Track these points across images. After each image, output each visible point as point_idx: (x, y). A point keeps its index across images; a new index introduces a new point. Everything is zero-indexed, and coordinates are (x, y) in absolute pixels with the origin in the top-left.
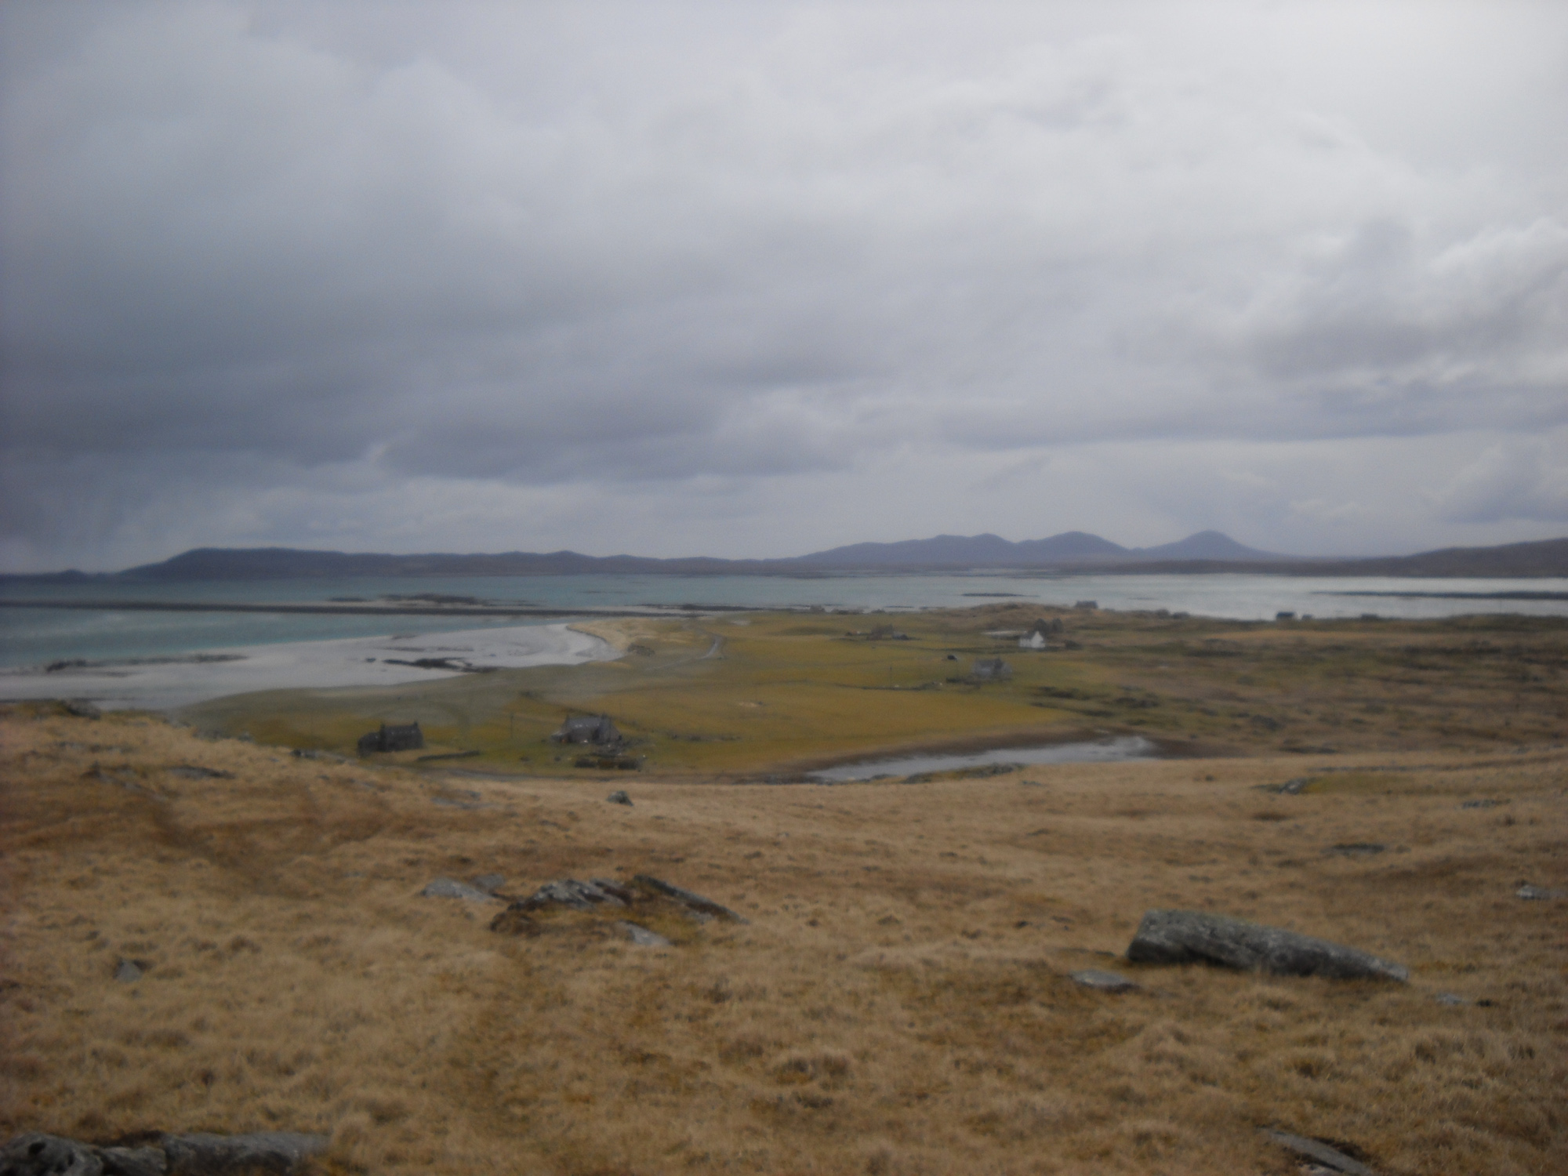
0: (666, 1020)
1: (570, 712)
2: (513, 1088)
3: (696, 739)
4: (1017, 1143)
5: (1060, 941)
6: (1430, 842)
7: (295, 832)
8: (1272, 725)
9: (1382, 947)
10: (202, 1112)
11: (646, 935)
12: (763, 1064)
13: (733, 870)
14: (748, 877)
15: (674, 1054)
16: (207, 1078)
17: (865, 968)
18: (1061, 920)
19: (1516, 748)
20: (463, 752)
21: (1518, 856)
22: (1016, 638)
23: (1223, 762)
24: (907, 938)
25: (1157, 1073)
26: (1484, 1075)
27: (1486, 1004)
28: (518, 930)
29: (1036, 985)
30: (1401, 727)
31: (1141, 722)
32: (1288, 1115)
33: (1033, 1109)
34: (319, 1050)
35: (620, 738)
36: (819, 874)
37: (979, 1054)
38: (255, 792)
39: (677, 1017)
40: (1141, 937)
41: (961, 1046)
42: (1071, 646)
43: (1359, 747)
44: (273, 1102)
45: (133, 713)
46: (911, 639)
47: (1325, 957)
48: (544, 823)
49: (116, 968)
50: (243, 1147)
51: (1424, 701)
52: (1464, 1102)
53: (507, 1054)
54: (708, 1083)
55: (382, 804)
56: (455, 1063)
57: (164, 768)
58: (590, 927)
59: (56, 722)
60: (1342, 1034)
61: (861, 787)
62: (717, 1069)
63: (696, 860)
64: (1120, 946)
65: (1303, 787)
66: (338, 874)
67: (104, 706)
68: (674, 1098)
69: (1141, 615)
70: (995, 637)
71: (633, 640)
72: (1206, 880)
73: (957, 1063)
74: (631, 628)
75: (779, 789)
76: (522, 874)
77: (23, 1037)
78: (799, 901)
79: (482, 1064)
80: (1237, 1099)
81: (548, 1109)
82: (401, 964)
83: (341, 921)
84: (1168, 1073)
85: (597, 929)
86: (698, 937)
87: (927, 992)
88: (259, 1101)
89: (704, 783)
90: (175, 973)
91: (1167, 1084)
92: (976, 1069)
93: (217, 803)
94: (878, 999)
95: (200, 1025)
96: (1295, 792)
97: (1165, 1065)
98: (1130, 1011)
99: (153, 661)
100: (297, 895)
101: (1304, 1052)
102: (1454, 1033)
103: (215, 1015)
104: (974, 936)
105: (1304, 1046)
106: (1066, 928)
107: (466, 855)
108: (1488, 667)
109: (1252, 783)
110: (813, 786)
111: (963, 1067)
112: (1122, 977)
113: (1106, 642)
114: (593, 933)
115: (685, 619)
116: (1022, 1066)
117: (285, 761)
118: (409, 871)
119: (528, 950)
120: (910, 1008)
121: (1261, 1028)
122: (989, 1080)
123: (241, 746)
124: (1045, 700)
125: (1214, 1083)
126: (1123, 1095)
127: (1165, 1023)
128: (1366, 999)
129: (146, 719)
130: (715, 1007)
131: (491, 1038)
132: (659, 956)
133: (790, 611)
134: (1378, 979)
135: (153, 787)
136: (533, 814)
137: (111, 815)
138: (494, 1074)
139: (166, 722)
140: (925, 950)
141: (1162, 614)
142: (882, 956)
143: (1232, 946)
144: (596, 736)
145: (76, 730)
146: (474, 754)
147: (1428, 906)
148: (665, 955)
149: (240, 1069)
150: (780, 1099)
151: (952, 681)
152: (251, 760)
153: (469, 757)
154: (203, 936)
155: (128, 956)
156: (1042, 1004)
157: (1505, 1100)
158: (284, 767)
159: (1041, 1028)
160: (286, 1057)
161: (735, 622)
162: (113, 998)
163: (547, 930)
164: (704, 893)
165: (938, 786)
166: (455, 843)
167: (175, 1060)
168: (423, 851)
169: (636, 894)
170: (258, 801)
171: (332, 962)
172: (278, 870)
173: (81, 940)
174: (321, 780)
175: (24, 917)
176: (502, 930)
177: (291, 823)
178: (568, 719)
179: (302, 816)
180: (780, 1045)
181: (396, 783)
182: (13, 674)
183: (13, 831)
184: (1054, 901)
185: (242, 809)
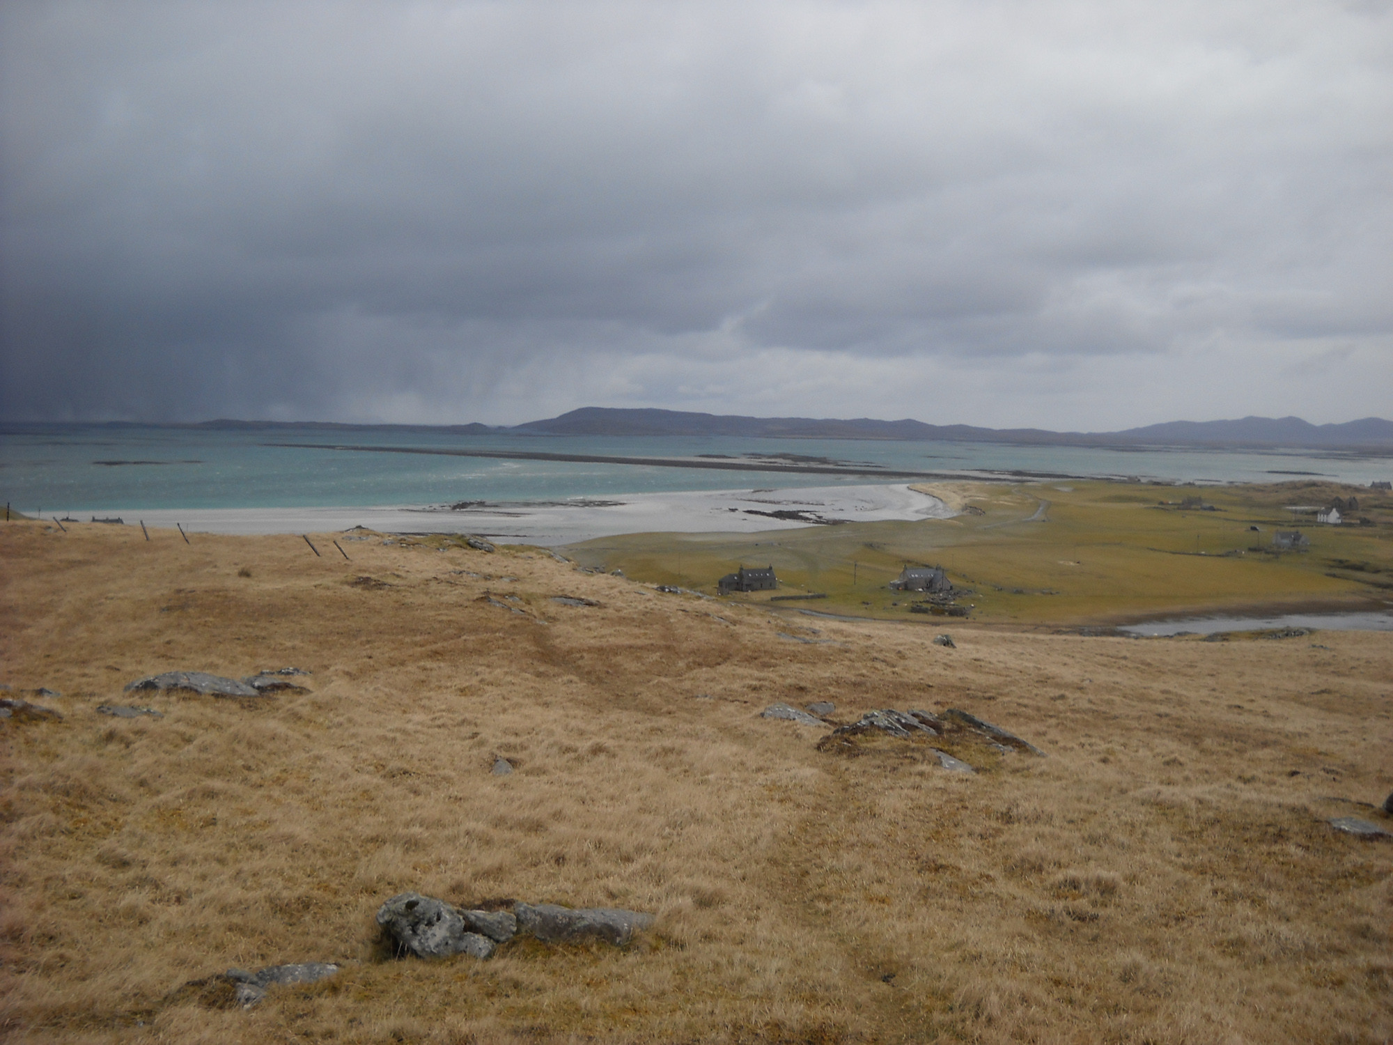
0: (960, 836)
1: (908, 563)
2: (820, 886)
3: (1019, 592)
5: (1326, 791)
7: (655, 656)
10: (552, 887)
11: (952, 761)
12: (1042, 881)
13: (1038, 709)
14: (1051, 717)
15: (964, 867)
16: (560, 860)
17: (1144, 803)
18: (1331, 772)
20: (810, 594)
22: (1315, 513)
24: (1186, 779)
28: (841, 751)
29: (1296, 828)
34: (656, 843)
35: (951, 588)
36: (1115, 717)
37: (1235, 885)
38: (622, 620)
39: (970, 834)
41: (1221, 877)
42: (1365, 522)
44: (613, 884)
45: (523, 548)
46: (1218, 510)
48: (874, 659)
49: (492, 764)
50: (581, 918)
53: (818, 856)
54: (991, 893)
55: (733, 637)
56: (773, 861)
57: (545, 597)
58: (903, 752)
59: (455, 553)
61: (1166, 642)
62: (1001, 882)
63: (1006, 699)
64: (1380, 799)
66: (690, 695)
67: (498, 541)
68: (958, 904)
70: (1296, 512)
71: (967, 501)
74: (965, 490)
75: (1090, 641)
76: (851, 703)
77: (409, 816)
78: (1094, 740)
79: (796, 864)
81: (849, 906)
82: (735, 775)
83: (689, 735)
85: (909, 754)
86: (998, 766)
88: (602, 882)
89: (1024, 632)
90: (541, 771)
92: (1231, 899)
93: (589, 629)
94: (1151, 830)
95: (558, 816)
98: (1380, 857)
99: (543, 504)
100: (652, 711)
103: (571, 808)
106: (1334, 780)
107: (802, 684)
110: (1121, 639)
111: (1220, 896)
112: (1378, 827)
114: (906, 757)
115: (1014, 484)
117: (652, 595)
118: (752, 695)
119: (847, 769)
120: (1179, 840)
122: (1243, 909)
123: (614, 580)
124: (1338, 571)
129: (533, 554)
130: (1005, 827)
131: (807, 843)
132: (961, 781)
133: (1109, 481)
135: (535, 613)
136: (866, 651)
137: (498, 634)
138: (805, 873)
139: (550, 557)
144: (930, 585)
145: (473, 561)
146: (820, 596)
148: (967, 780)
149: (587, 854)
150: (1052, 911)
151: (1253, 550)
152: (621, 592)
153: (816, 599)
154: (567, 742)
155: (504, 754)
156: (1299, 845)
158: (649, 600)
160: (628, 847)
161: (1059, 488)
162: (486, 789)
163: (864, 753)
164: (1010, 729)
165: (1234, 644)
166: (793, 673)
167: (535, 843)
168: (764, 679)
169: (947, 725)
170: (624, 629)
171: (676, 770)
172: (637, 689)
173: (464, 739)
174: (680, 613)
175: (419, 717)
176: (826, 751)
177: (652, 648)
178: (906, 569)
179: (663, 643)
180: (1059, 865)
181: (747, 618)
182: (424, 511)
183: (416, 644)
184: (1326, 754)
185: (611, 635)
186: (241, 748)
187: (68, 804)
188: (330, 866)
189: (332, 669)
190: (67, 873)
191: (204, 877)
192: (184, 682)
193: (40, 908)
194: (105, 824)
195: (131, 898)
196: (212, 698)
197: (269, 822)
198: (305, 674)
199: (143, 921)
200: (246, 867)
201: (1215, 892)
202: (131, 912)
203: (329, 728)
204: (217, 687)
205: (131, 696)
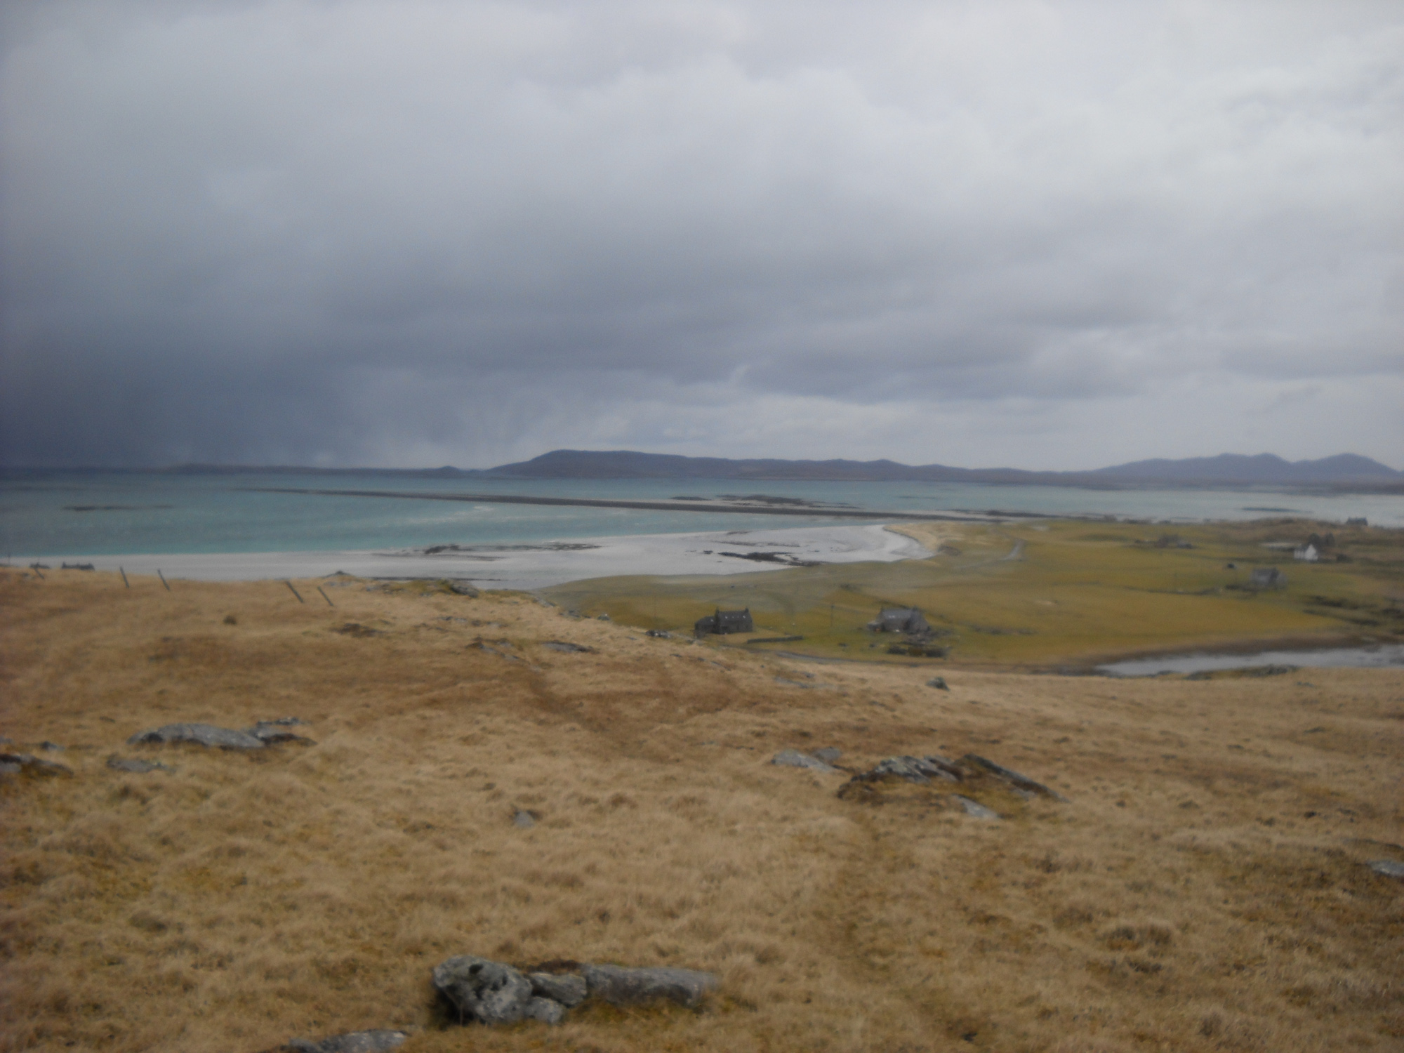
0: (1004, 885)
1: (885, 604)
2: (872, 940)
3: (996, 632)
4: (1332, 1016)
5: (1349, 833)
7: (655, 703)
11: (977, 808)
12: (1093, 930)
13: (1044, 752)
14: (1059, 760)
15: (1014, 917)
16: (604, 916)
17: (1180, 848)
18: (1348, 812)
20: (787, 636)
22: (1292, 550)
24: (1209, 822)
28: (863, 799)
29: (1337, 872)
33: (1345, 986)
34: (698, 897)
35: (929, 629)
36: (1122, 760)
37: (1290, 933)
38: (618, 666)
39: (1014, 884)
41: (1273, 924)
42: (1342, 559)
44: (662, 940)
45: (507, 593)
46: (1194, 548)
48: (873, 703)
49: (514, 815)
50: (651, 980)
53: (863, 909)
54: (1045, 945)
55: (729, 681)
56: (819, 915)
57: (538, 643)
58: (928, 799)
59: (441, 598)
61: (1149, 682)
62: (1053, 932)
63: (1011, 743)
66: (694, 742)
67: (481, 586)
68: (1017, 956)
70: (1272, 549)
71: (943, 541)
74: (940, 530)
75: (1074, 680)
76: (856, 748)
77: (443, 871)
78: (1106, 783)
79: (842, 917)
81: (906, 961)
82: (762, 825)
83: (702, 784)
85: (934, 801)
86: (1024, 812)
87: (1239, 873)
88: (651, 939)
89: (1005, 672)
90: (564, 824)
92: (1288, 946)
93: (585, 675)
94: (1194, 876)
95: (591, 870)
99: (517, 548)
100: (660, 759)
103: (605, 863)
104: (1270, 822)
106: (1352, 820)
107: (806, 729)
110: (1104, 679)
111: (1275, 943)
113: (1375, 556)
114: (931, 805)
115: (989, 524)
116: (1331, 946)
117: (643, 640)
118: (756, 742)
119: (874, 818)
120: (1223, 886)
122: (1300, 956)
123: (602, 625)
124: (1316, 608)
129: (517, 599)
130: (1046, 876)
131: (849, 894)
132: (992, 828)
133: (1084, 520)
135: (529, 659)
136: (863, 695)
137: (494, 682)
138: (853, 926)
139: (535, 601)
140: (1227, 833)
142: (1194, 838)
144: (907, 626)
145: (456, 605)
146: (798, 639)
148: (997, 827)
149: (631, 910)
150: (1114, 962)
151: (1232, 587)
152: (612, 637)
153: (794, 642)
154: (586, 791)
155: (523, 806)
156: (1345, 890)
158: (641, 645)
159: (1345, 911)
160: (669, 902)
161: (1035, 528)
162: (513, 842)
163: (889, 800)
164: (1026, 772)
165: (1219, 683)
166: (795, 718)
167: (574, 899)
168: (767, 725)
169: (966, 771)
170: (620, 675)
171: (701, 820)
172: (642, 737)
173: (479, 790)
174: (675, 658)
175: (428, 767)
176: (849, 799)
177: (650, 695)
178: (882, 610)
179: (660, 689)
180: (1108, 914)
181: (740, 663)
182: (397, 555)
183: (411, 692)
184: (1338, 794)
185: (607, 681)
186: (259, 803)
187: (94, 864)
188: (370, 926)
189: (331, 718)
190: (103, 937)
191: (243, 940)
192: (188, 734)
193: (80, 975)
194: (135, 885)
195: (171, 964)
196: (220, 751)
197: (301, 881)
198: (303, 723)
199: (188, 987)
200: (285, 928)
201: (1271, 939)
202: (174, 978)
203: (341, 780)
204: (222, 739)
205: (137, 749)
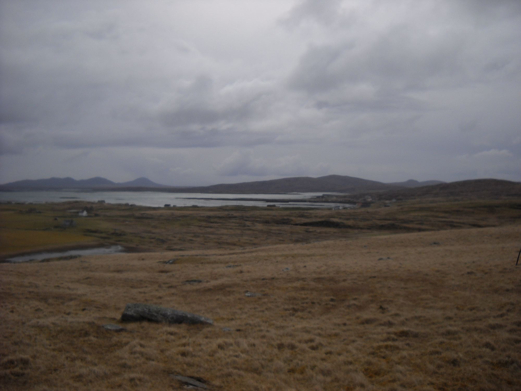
5: (97, 315)
6: (216, 279)
8: (163, 241)
9: (204, 313)
18: (97, 308)
19: (242, 248)
21: (245, 283)
22: (78, 212)
23: (148, 254)
24: (45, 316)
25: (135, 358)
26: (240, 353)
27: (239, 330)
29: (92, 330)
30: (205, 242)
31: (120, 241)
32: (178, 369)
36: (13, 294)
37: (74, 354)
40: (126, 312)
41: (68, 352)
42: (96, 215)
43: (191, 249)
46: (42, 213)
47: (186, 317)
51: (212, 233)
52: (234, 362)
60: (194, 342)
61: (25, 264)
64: (119, 316)
65: (174, 262)
69: (120, 205)
70: (71, 212)
72: (145, 293)
73: (67, 358)
78: (7, 304)
80: (162, 365)
84: (138, 358)
87: (55, 334)
91: (138, 361)
92: (73, 360)
94: (38, 337)
96: (172, 263)
97: (137, 355)
98: (124, 337)
101: (182, 349)
102: (230, 340)
105: (182, 347)
106: (99, 310)
108: (233, 222)
109: (158, 261)
111: (69, 359)
112: (120, 326)
113: (108, 214)
120: (49, 340)
121: (167, 341)
124: (88, 233)
125: (153, 360)
126: (124, 366)
127: (137, 341)
128: (201, 331)
134: (204, 324)
140: (52, 319)
141: (127, 205)
143: (156, 314)
147: (217, 300)
150: (6, 374)
156: (94, 337)
157: (247, 360)
165: (52, 263)
180: (4, 355)
184: (94, 301)
